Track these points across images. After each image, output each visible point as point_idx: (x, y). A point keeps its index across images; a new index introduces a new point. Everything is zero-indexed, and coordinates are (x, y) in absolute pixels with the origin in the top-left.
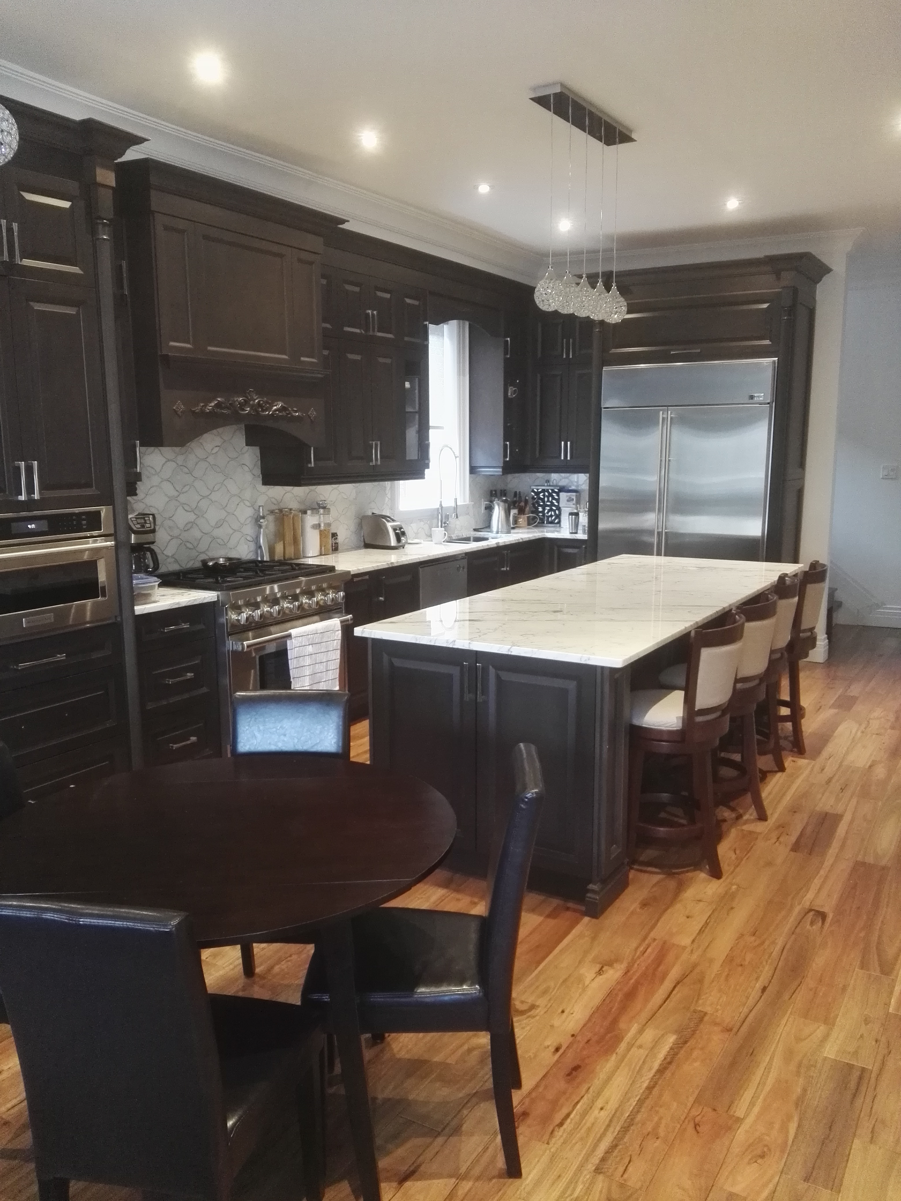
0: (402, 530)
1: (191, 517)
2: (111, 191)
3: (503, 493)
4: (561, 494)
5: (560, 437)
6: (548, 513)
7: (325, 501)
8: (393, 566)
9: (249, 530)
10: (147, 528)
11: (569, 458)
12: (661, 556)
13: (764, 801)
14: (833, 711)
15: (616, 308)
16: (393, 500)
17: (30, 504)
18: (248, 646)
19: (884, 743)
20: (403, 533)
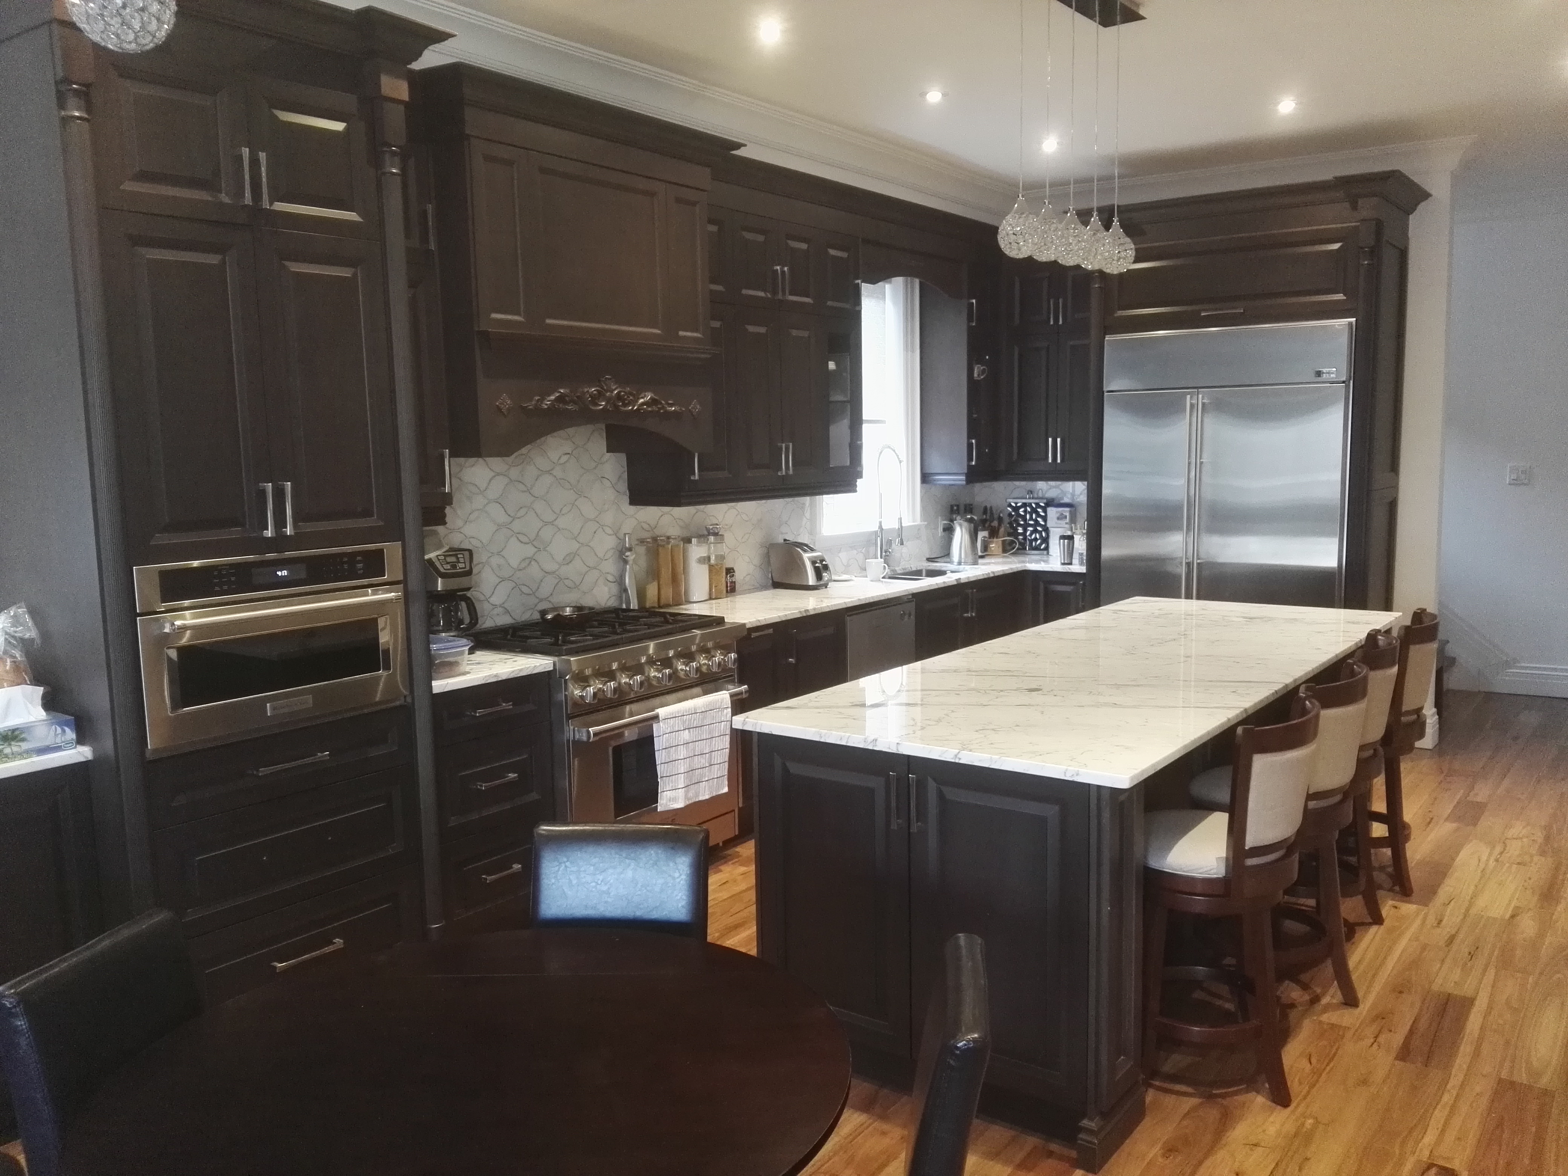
0: (824, 563)
1: (530, 550)
2: (402, 108)
3: (969, 509)
4: (1049, 509)
5: (1047, 430)
6: (1031, 535)
7: (717, 525)
8: (808, 614)
9: (610, 567)
10: (460, 568)
11: (1059, 461)
12: (1192, 599)
13: (1352, 974)
14: (1450, 826)
15: (1119, 252)
16: (814, 520)
17: (280, 542)
18: (595, 734)
19: (1530, 879)
20: (826, 567)
